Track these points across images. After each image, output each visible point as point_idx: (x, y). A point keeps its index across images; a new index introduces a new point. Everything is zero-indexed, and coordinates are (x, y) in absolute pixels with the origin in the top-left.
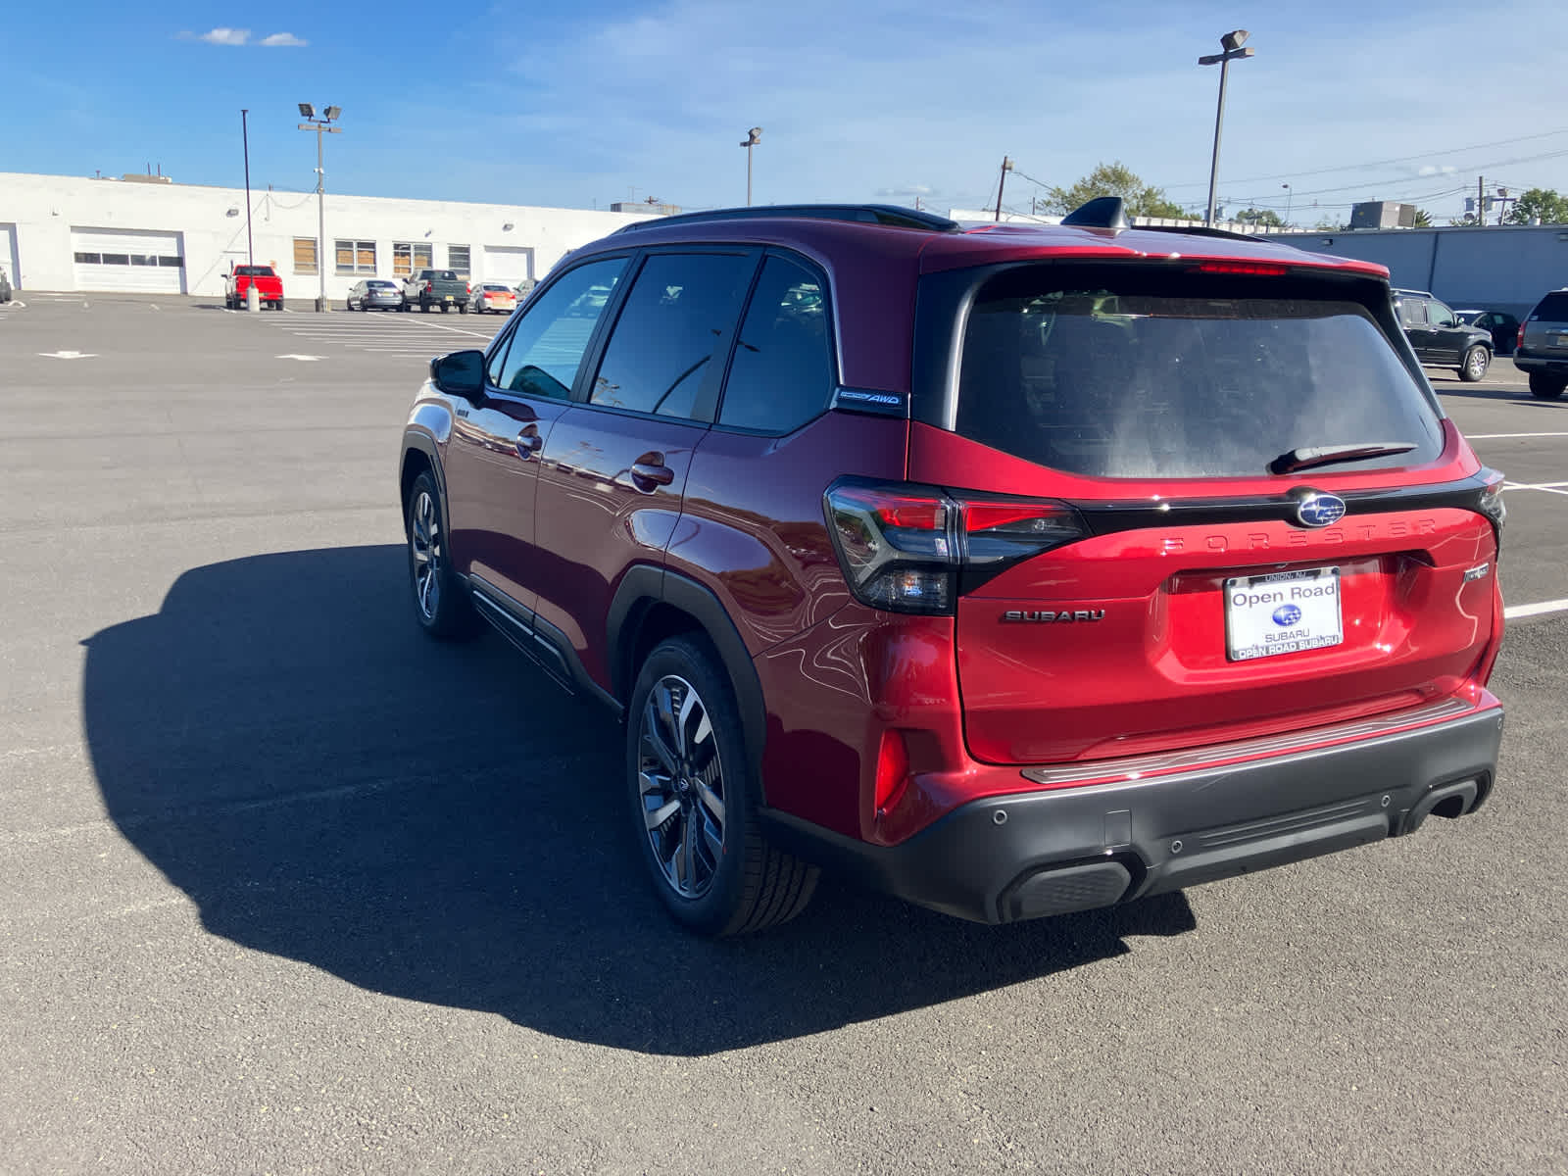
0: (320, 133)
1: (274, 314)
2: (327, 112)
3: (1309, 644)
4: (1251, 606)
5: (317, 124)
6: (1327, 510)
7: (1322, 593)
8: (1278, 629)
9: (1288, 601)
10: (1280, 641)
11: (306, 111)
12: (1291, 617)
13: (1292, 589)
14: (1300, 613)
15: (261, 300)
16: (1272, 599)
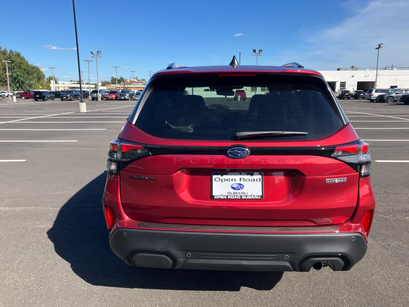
0: (257, 56)
1: (244, 101)
2: (259, 51)
3: (246, 197)
4: (222, 182)
5: (257, 54)
6: (241, 153)
7: (254, 181)
8: (233, 191)
9: (238, 181)
10: (234, 195)
11: (254, 51)
12: (239, 187)
13: (240, 178)
14: (243, 186)
15: (241, 98)
16: (231, 180)
